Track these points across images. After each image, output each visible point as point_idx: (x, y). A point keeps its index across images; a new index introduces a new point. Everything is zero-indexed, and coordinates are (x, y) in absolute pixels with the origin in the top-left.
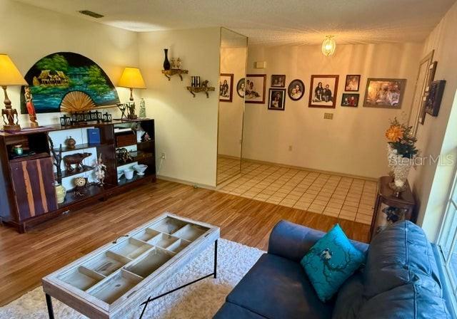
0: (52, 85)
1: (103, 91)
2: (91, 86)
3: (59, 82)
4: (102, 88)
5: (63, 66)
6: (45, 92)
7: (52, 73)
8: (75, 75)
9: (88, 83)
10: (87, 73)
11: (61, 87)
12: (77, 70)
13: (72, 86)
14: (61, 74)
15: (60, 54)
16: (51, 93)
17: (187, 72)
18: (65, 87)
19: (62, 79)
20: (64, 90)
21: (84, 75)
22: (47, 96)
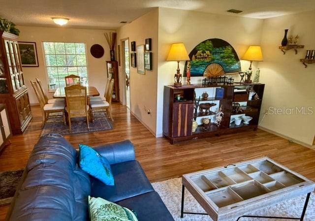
0: (202, 60)
1: (231, 63)
2: (224, 60)
3: (206, 58)
4: (231, 61)
5: (210, 48)
6: (197, 64)
7: (203, 52)
8: (216, 53)
9: (222, 58)
10: (223, 51)
11: (206, 61)
12: (217, 49)
13: (213, 60)
14: (208, 52)
15: (209, 40)
16: (201, 65)
17: (303, 47)
18: (208, 61)
19: (208, 55)
20: (208, 62)
21: (221, 53)
22: (197, 66)
